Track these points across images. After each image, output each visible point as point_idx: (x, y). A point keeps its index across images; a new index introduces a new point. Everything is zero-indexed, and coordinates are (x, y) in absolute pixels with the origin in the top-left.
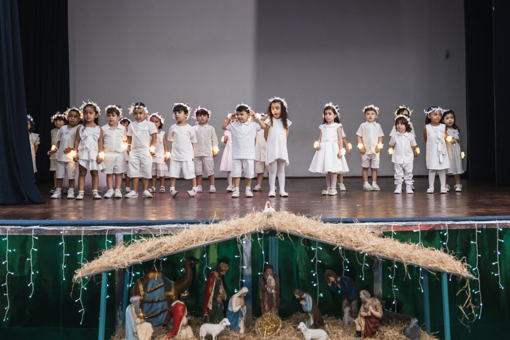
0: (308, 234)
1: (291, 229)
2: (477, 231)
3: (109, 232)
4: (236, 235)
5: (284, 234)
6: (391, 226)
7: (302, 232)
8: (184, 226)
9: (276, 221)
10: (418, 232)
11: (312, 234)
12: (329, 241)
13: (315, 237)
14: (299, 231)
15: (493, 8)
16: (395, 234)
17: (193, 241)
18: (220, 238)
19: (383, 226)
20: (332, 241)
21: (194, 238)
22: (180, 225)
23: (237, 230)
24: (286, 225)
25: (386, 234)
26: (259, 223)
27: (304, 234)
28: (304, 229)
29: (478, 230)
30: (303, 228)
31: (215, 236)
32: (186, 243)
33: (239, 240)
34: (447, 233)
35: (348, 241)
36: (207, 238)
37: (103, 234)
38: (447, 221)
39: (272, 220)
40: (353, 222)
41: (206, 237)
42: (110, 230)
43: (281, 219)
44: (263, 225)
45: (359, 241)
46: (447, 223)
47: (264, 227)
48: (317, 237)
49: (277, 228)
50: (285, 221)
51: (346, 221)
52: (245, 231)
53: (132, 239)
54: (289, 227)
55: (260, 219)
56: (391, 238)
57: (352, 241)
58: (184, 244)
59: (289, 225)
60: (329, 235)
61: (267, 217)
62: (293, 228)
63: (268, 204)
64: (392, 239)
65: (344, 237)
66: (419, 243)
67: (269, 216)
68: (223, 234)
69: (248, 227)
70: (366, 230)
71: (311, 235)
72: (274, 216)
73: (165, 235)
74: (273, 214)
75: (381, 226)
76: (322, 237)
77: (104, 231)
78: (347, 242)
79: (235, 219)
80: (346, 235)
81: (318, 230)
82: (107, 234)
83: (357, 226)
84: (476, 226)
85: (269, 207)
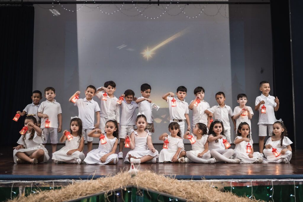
0: (163, 191)
1: (149, 187)
2: (295, 187)
3: (14, 185)
4: (104, 192)
5: (145, 192)
6: (230, 182)
7: (158, 189)
9: (138, 180)
10: (250, 187)
11: (167, 191)
12: (180, 197)
13: (169, 193)
14: (156, 188)
15: (291, 40)
16: (234, 188)
17: (70, 195)
18: (92, 194)
19: (224, 182)
20: (183, 197)
21: (72, 192)
22: (69, 180)
23: (106, 187)
24: (146, 183)
25: (226, 189)
26: (124, 181)
27: (160, 191)
28: (160, 187)
29: (296, 186)
30: (159, 186)
31: (88, 192)
34: (272, 188)
35: (196, 197)
36: (81, 193)
39: (134, 180)
40: (201, 179)
43: (142, 179)
44: (127, 183)
45: (205, 197)
46: (273, 180)
47: (127, 185)
48: (171, 194)
49: (138, 186)
50: (145, 180)
51: (196, 178)
52: (111, 188)
54: (148, 185)
55: (125, 178)
56: (230, 192)
57: (199, 197)
59: (148, 184)
60: (181, 192)
62: (151, 186)
63: (132, 166)
64: (231, 193)
65: (192, 193)
66: (252, 196)
67: (133, 176)
68: (95, 190)
69: (115, 184)
70: (211, 186)
71: (165, 192)
75: (222, 182)
76: (174, 194)
78: (195, 198)
80: (194, 192)
81: (172, 187)
82: (12, 186)
83: (204, 183)
84: (294, 183)
85: (133, 168)
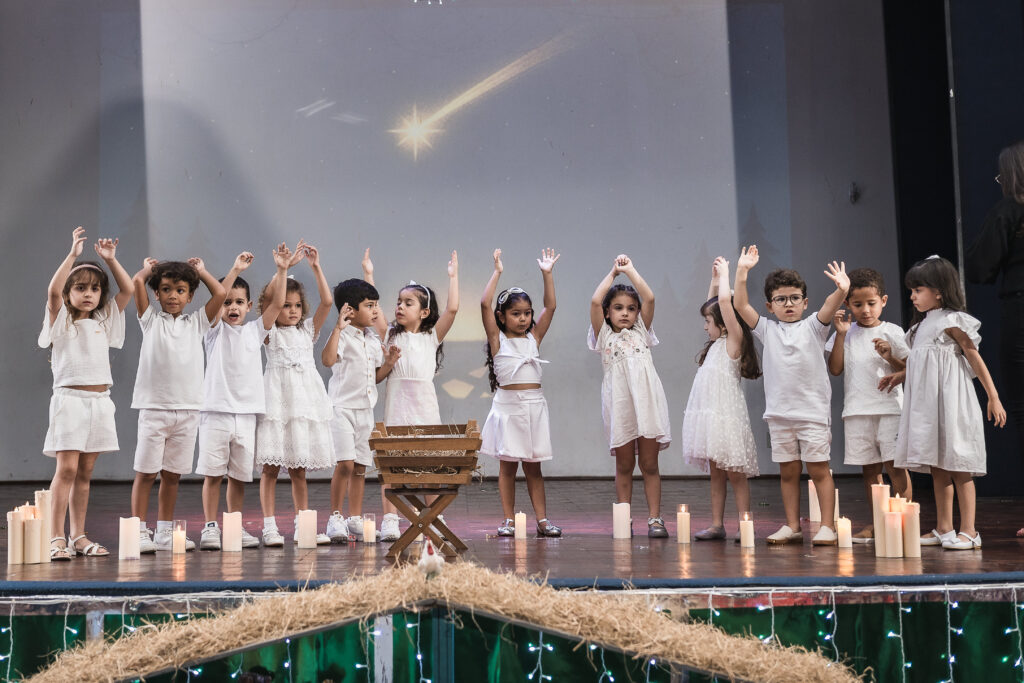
0: (517, 615)
1: (478, 603)
2: (901, 609)
3: (71, 608)
4: (357, 617)
5: (464, 614)
6: (708, 595)
7: (503, 610)
8: (242, 595)
9: (447, 585)
10: (768, 611)
11: (526, 614)
12: (564, 630)
13: (533, 621)
14: (498, 608)
15: (951, 92)
16: (718, 614)
17: (260, 629)
18: (321, 623)
19: (690, 595)
20: (572, 630)
21: (263, 622)
22: (233, 593)
23: (359, 606)
24: (468, 593)
25: (698, 616)
26: (409, 589)
27: (507, 614)
28: (509, 603)
29: (905, 605)
30: (505, 601)
31: (310, 619)
32: (244, 634)
33: (363, 629)
34: (834, 612)
35: (608, 631)
36: (291, 623)
37: (58, 613)
38: (835, 585)
39: (437, 584)
40: (621, 588)
41: (288, 622)
42: (73, 605)
43: (457, 582)
44: (418, 593)
45: (631, 632)
46: (833, 590)
47: (420, 598)
48: (537, 622)
49: (448, 601)
50: (467, 584)
51: (606, 585)
52: (376, 608)
53: (124, 625)
54: (476, 599)
55: (411, 581)
56: (706, 623)
57: (615, 630)
58: (239, 636)
59: (475, 594)
60: (565, 617)
61: (425, 576)
62: (485, 601)
63: (429, 547)
64: (711, 626)
65: (597, 621)
66: (772, 636)
67: (432, 573)
68: (329, 613)
69: (384, 598)
70: (652, 606)
71: (523, 617)
72: (442, 574)
73: (198, 616)
74: (440, 568)
75: (685, 597)
76: (548, 622)
77: (60, 606)
78: (605, 633)
79: (355, 579)
80: (601, 617)
81: (540, 605)
82: (67, 613)
83: (630, 597)
84: (899, 597)
85: (431, 553)
